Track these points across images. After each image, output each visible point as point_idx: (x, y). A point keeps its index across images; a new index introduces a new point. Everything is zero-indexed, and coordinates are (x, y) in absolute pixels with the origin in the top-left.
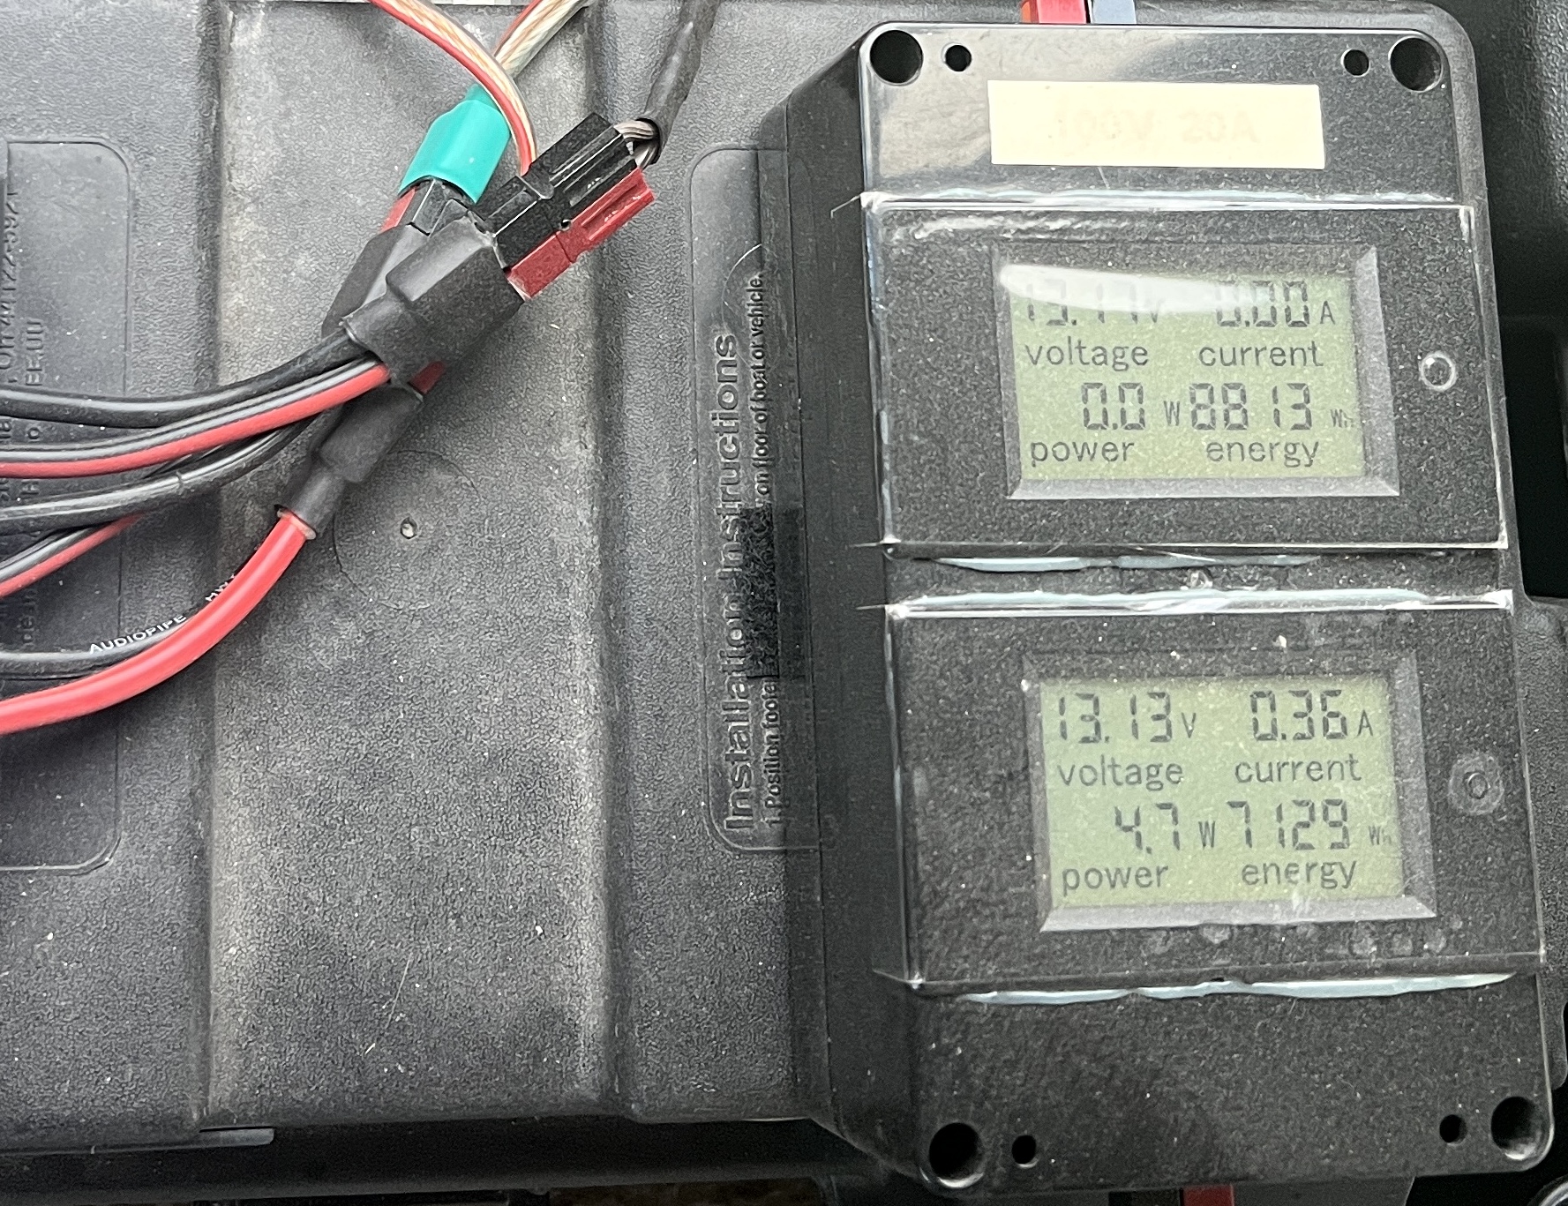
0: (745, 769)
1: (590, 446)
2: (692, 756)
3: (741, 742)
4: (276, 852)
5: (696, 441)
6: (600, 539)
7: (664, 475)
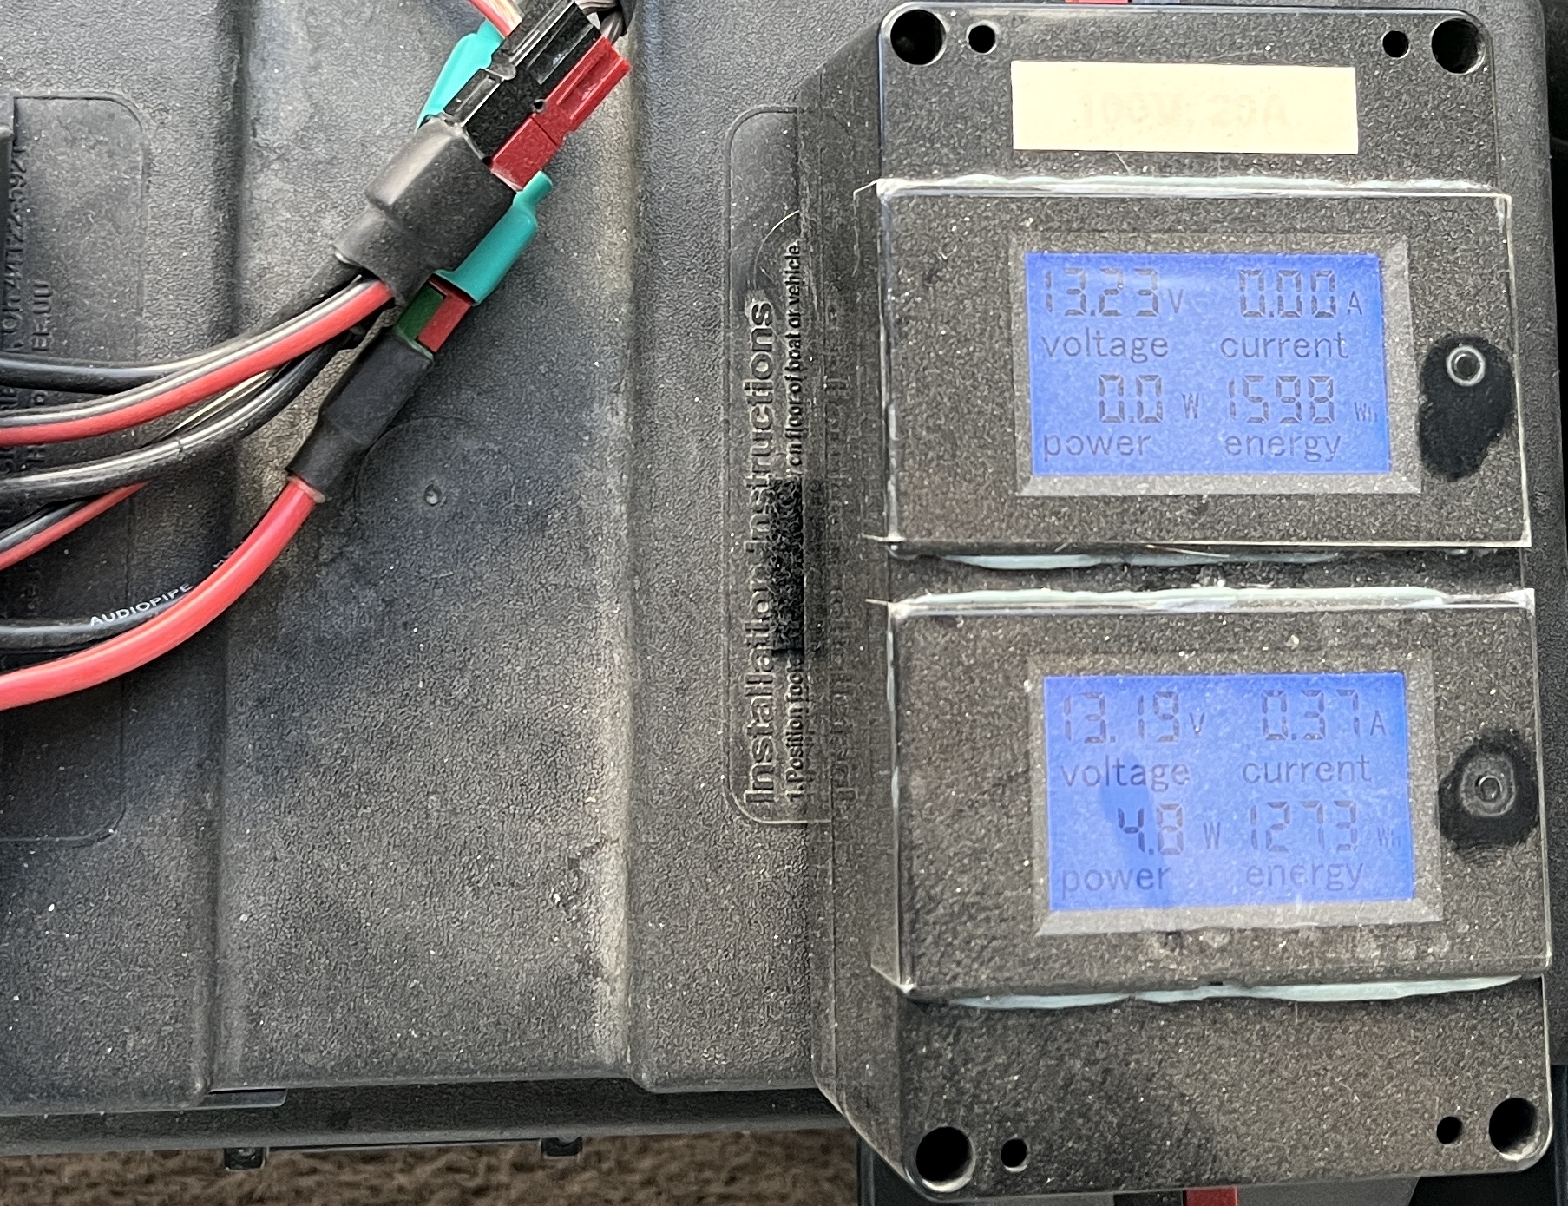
0: (767, 744)
1: (622, 413)
2: (712, 729)
3: (763, 715)
5: (727, 410)
6: (628, 508)
7: (694, 445)
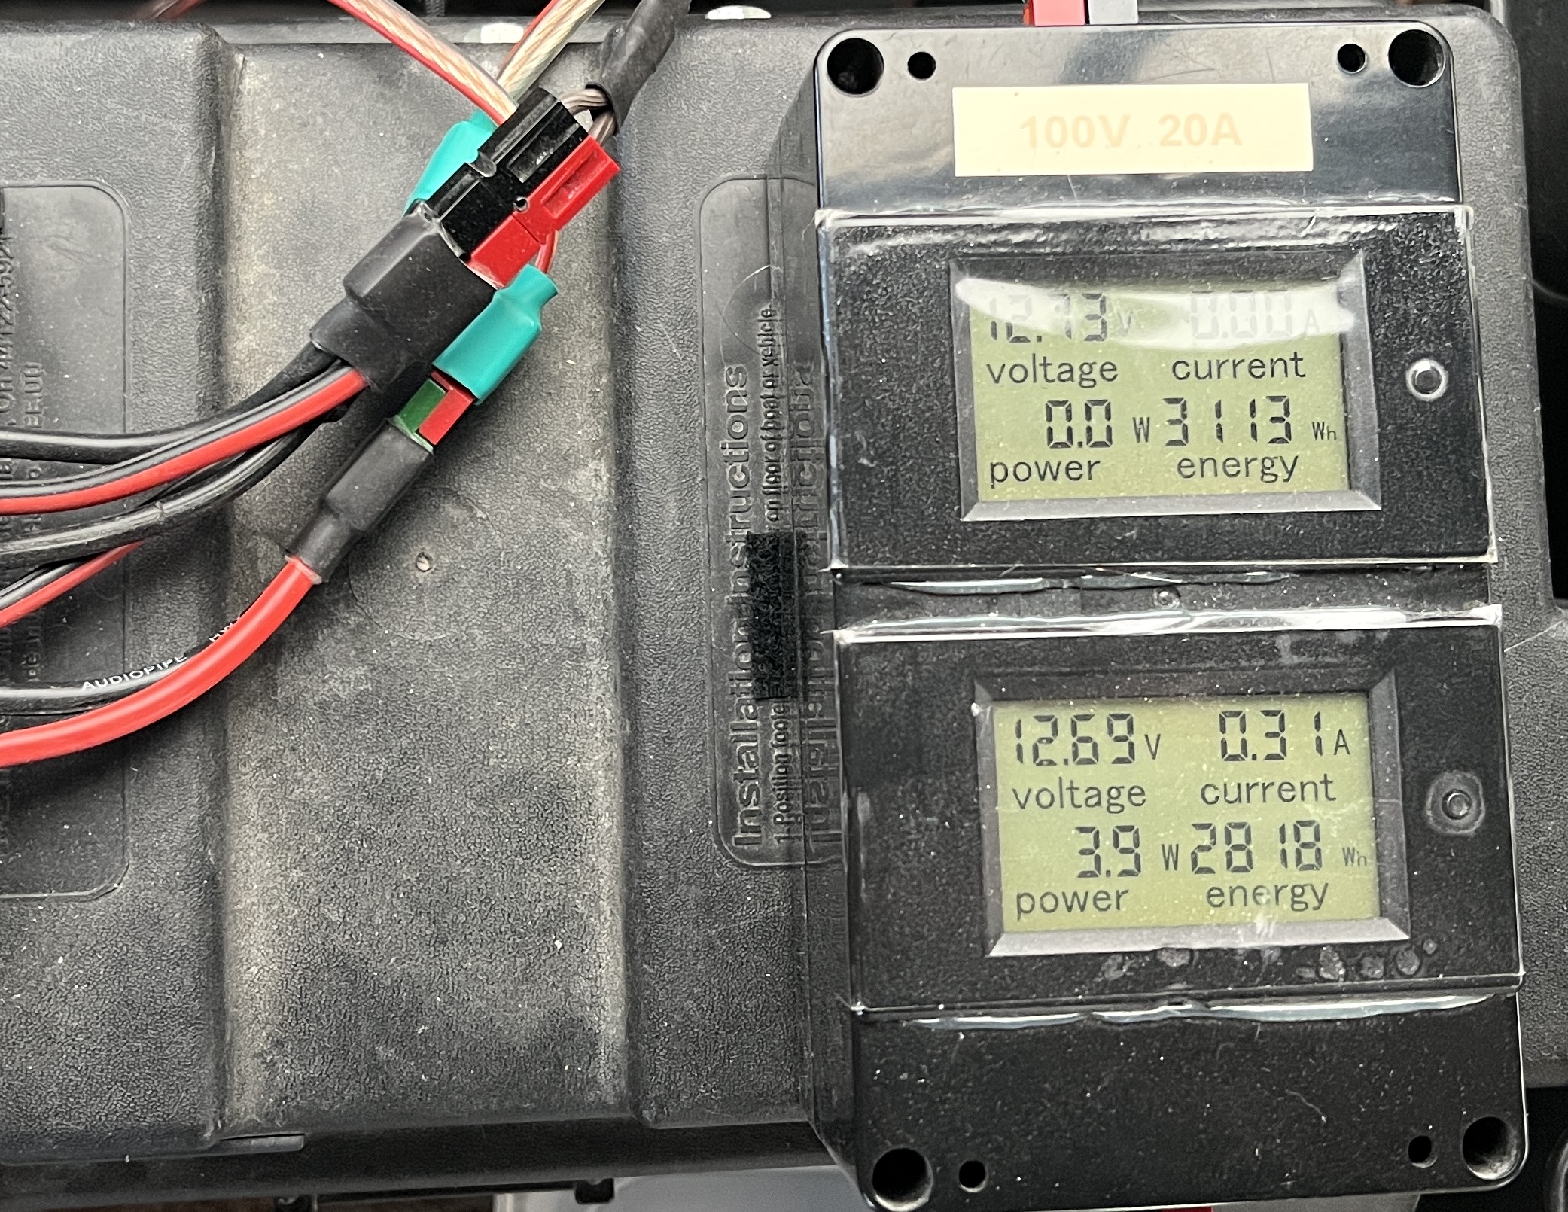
0: (752, 788)
1: (604, 479)
2: (700, 775)
3: (749, 762)
4: (295, 875)
5: (705, 470)
6: (614, 568)
7: (672, 504)
